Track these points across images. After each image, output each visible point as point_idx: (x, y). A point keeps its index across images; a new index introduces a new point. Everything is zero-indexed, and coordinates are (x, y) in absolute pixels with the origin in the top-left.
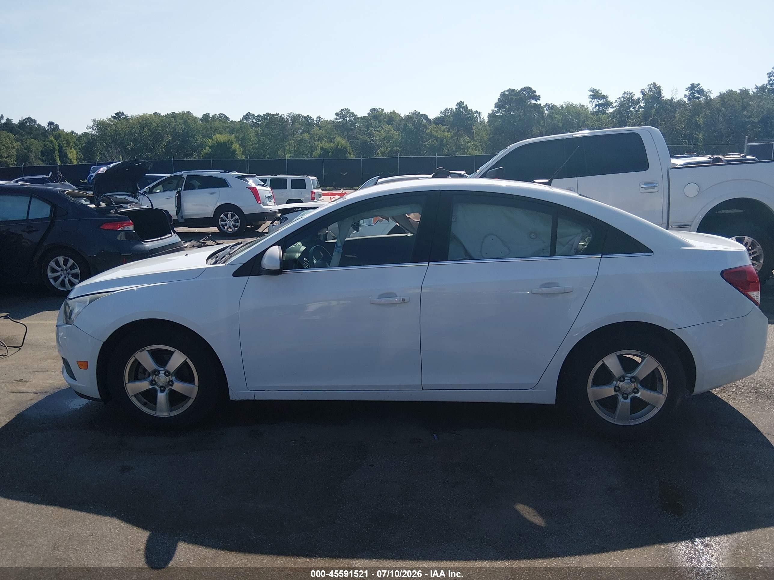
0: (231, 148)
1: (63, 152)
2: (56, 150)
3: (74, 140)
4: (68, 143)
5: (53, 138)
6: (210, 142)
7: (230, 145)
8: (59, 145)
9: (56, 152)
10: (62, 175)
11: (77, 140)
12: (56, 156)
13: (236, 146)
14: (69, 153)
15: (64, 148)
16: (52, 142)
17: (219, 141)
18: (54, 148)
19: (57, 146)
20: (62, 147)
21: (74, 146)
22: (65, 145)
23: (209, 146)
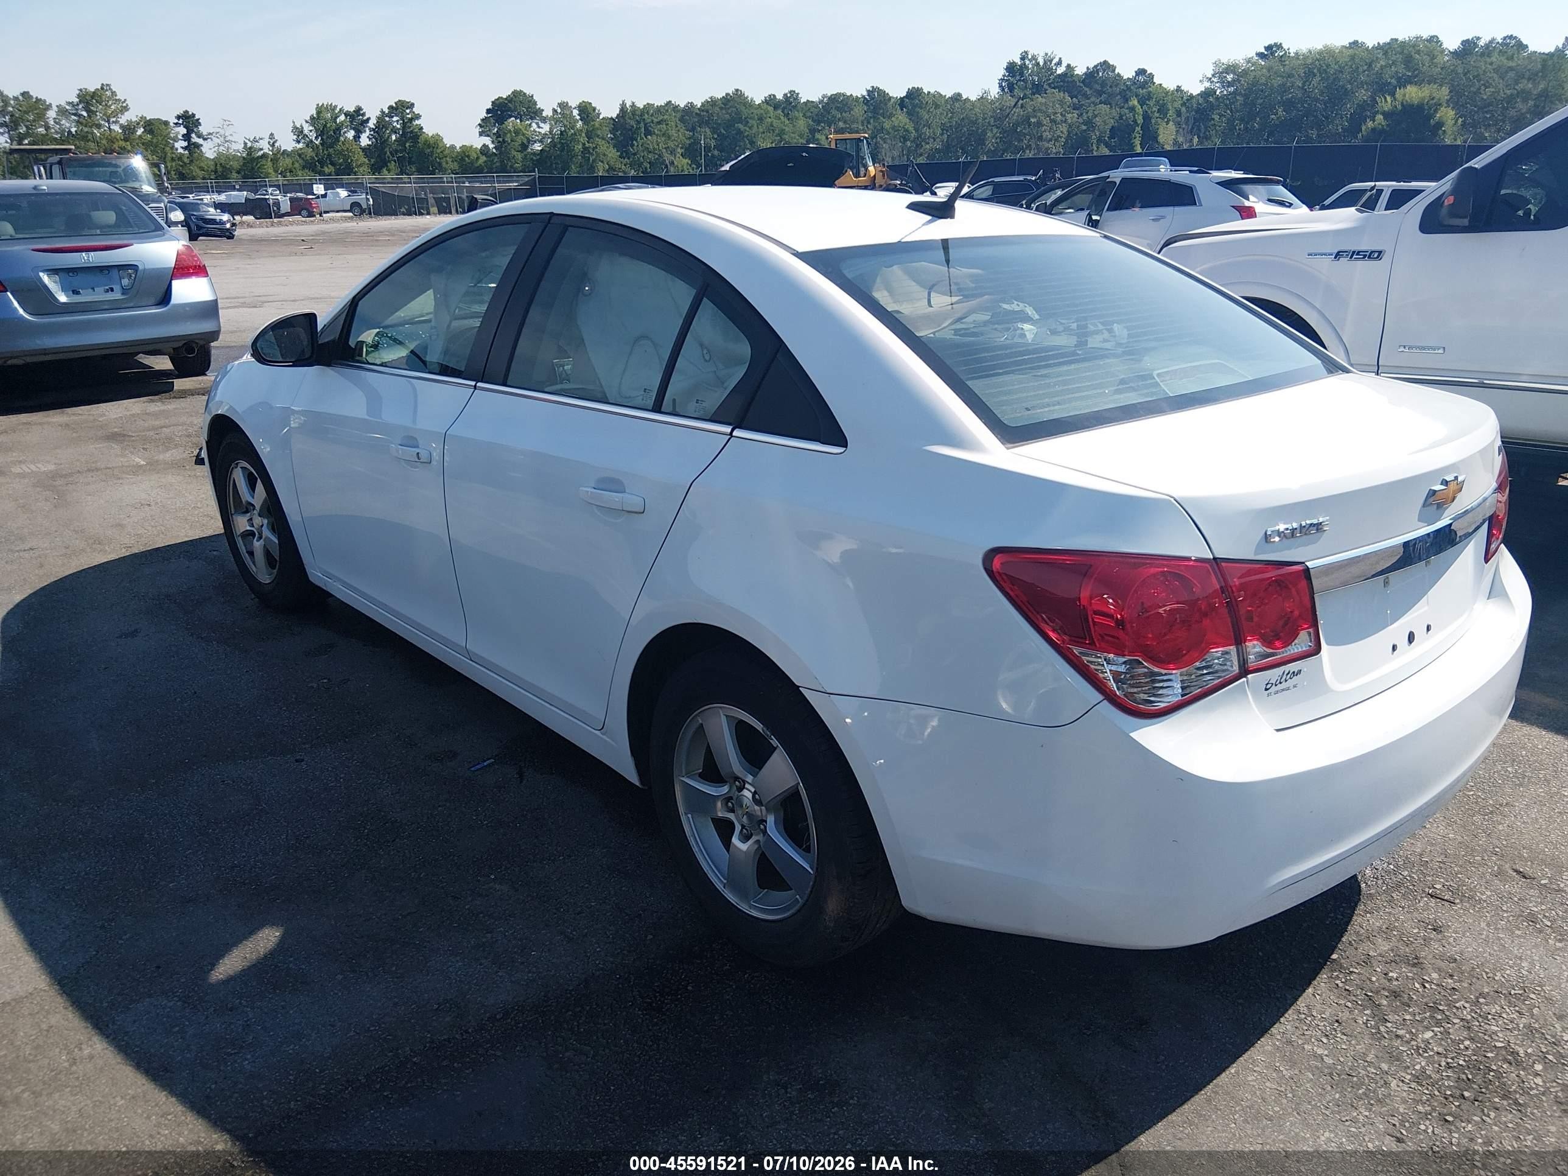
0: (1432, 116)
1: (1151, 129)
2: (1138, 126)
3: (1177, 104)
4: (1163, 110)
5: (1136, 102)
6: (1386, 103)
7: (1432, 111)
8: (1147, 117)
9: (1138, 129)
10: (1059, 176)
11: (1184, 104)
12: (1135, 138)
13: (1447, 115)
14: (1161, 131)
15: (1153, 121)
16: (1132, 109)
17: (1407, 101)
18: (1135, 121)
19: (1141, 117)
20: (1150, 118)
21: (1175, 116)
22: (1157, 115)
23: (1384, 114)
